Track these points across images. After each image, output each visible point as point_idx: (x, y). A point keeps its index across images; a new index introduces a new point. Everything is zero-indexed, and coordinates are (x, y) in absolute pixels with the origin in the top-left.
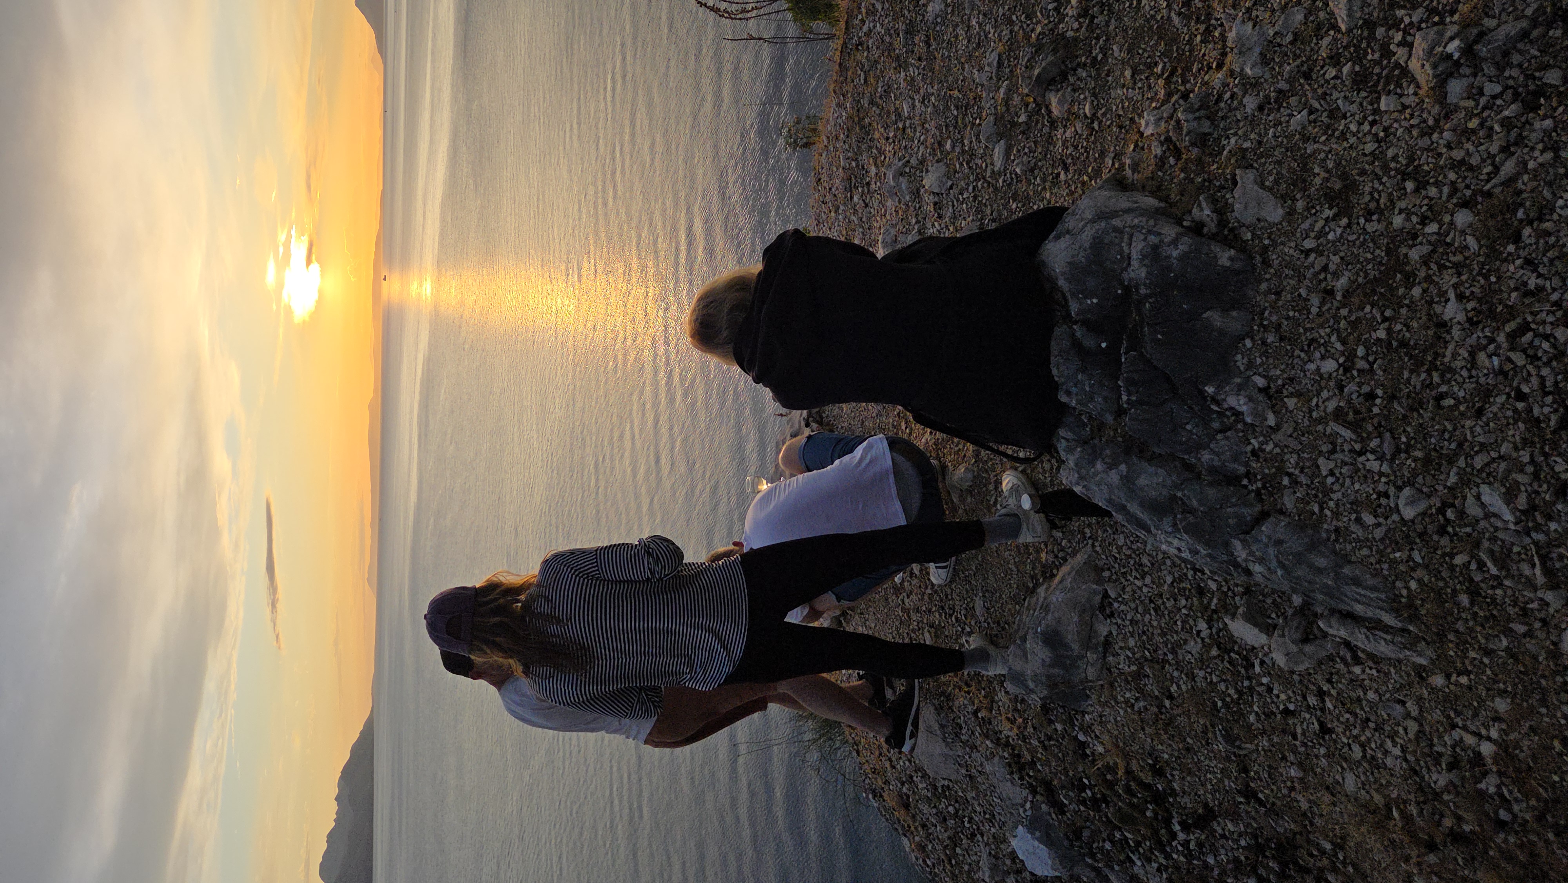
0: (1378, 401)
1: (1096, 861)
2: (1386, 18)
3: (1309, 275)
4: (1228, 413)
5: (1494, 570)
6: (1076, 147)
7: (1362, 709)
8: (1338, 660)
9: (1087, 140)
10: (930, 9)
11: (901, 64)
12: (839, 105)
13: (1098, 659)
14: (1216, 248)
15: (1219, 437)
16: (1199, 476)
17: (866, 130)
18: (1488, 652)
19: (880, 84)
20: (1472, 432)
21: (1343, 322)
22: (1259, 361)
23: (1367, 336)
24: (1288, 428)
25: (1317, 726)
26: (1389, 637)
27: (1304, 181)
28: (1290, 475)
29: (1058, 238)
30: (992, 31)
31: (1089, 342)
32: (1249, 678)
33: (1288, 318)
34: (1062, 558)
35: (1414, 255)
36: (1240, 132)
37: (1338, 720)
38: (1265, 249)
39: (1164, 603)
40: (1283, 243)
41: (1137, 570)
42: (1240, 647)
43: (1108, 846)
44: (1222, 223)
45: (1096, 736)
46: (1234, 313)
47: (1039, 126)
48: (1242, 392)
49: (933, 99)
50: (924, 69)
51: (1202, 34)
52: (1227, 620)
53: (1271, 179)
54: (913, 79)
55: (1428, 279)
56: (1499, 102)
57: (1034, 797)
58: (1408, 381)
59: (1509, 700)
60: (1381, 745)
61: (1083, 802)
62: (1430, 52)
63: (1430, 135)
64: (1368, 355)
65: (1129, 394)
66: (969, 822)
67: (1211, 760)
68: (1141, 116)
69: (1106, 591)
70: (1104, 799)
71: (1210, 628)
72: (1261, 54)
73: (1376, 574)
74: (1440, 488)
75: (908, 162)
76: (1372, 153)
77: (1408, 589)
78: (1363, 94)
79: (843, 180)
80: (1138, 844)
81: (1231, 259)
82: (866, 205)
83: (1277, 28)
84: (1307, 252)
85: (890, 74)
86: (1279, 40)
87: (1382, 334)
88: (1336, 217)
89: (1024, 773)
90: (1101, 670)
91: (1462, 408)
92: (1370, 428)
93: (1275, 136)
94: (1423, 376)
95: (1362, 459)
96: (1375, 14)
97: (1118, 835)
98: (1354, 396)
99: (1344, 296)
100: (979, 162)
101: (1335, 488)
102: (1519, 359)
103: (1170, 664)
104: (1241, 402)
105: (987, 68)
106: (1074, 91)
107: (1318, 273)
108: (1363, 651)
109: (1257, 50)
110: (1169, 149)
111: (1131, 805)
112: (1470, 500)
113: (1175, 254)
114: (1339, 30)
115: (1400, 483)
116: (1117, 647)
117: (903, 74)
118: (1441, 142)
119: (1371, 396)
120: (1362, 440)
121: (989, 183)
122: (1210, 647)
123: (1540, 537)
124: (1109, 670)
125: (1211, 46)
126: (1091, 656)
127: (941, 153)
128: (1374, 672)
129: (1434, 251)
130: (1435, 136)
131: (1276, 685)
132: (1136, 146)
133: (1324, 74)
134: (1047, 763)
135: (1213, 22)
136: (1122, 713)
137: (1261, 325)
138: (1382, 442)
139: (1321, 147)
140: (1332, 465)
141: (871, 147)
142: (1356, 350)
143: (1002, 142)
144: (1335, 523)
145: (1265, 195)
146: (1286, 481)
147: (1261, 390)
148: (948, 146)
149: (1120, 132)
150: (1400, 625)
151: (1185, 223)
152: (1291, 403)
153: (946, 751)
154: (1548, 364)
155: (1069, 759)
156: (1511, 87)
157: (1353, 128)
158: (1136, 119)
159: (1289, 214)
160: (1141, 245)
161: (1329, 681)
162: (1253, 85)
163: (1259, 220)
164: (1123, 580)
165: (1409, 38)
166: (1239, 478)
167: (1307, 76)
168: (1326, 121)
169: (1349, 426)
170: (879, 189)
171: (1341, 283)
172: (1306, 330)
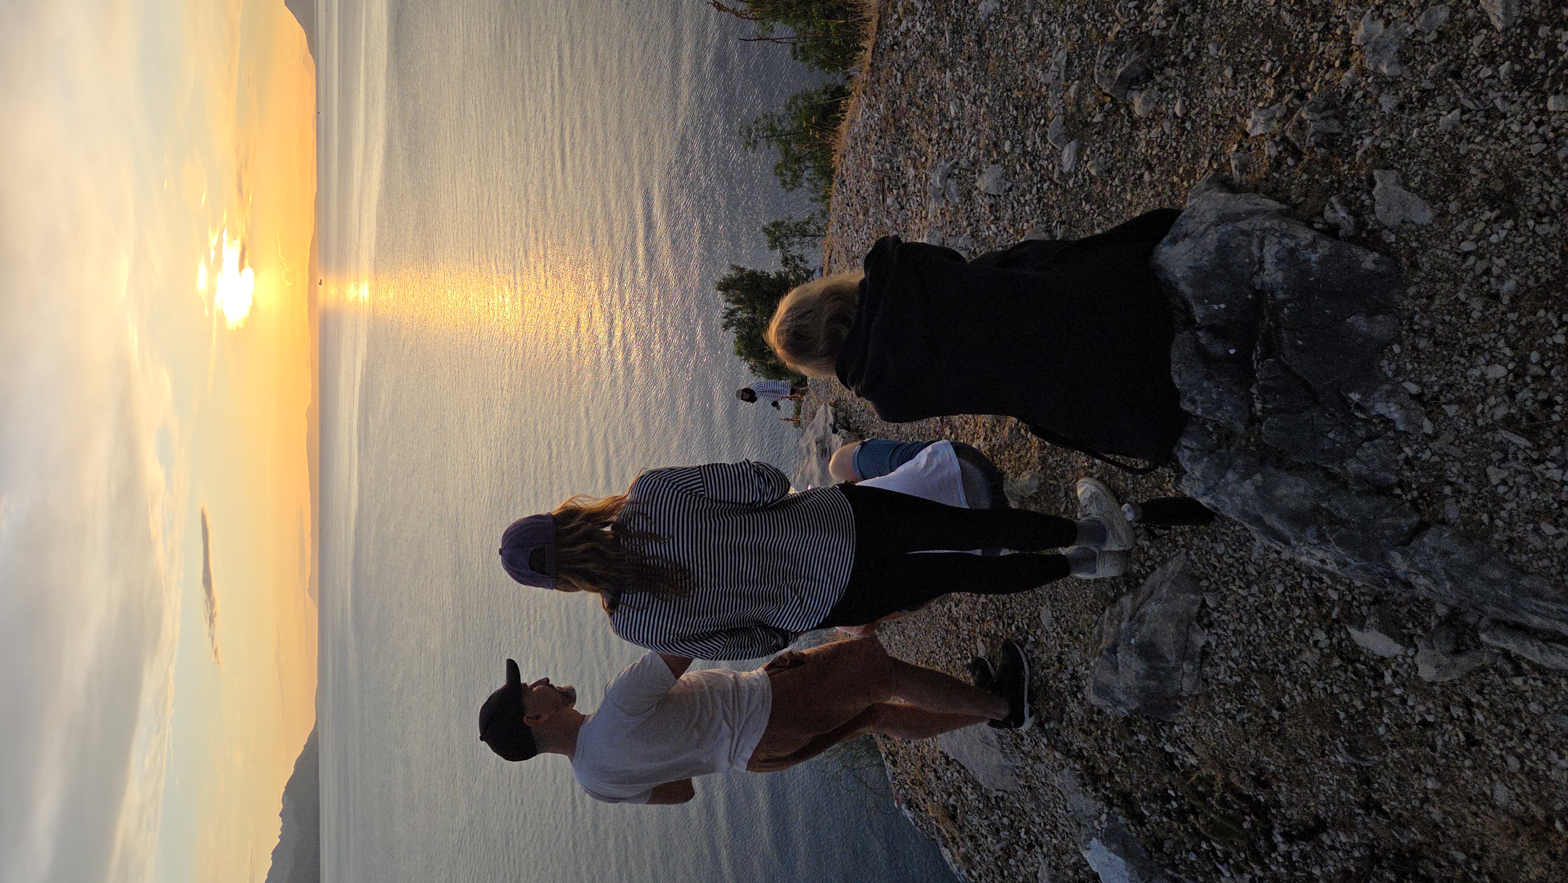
0: (1558, 408)
1: (1177, 872)
2: (1550, 17)
3: (1468, 279)
4: (1375, 420)
6: (1163, 148)
7: (1522, 721)
8: (1492, 671)
9: (1177, 140)
10: (981, 7)
11: (946, 64)
12: (869, 106)
13: (1194, 670)
14: (1358, 251)
15: (1365, 445)
16: (1345, 485)
17: (902, 131)
19: (921, 84)
21: (1512, 327)
22: (1409, 366)
23: (1542, 341)
24: (1448, 436)
25: (1461, 736)
27: (1458, 182)
28: (1452, 484)
29: (1174, 241)
30: (1059, 30)
31: (1217, 349)
32: (1378, 689)
33: (1443, 322)
34: (1149, 567)
36: (1377, 132)
37: (1490, 732)
38: (1414, 251)
39: (1273, 613)
40: (1434, 246)
41: (1241, 579)
42: (1367, 657)
43: (1193, 857)
44: (1361, 225)
45: (1188, 748)
46: (1380, 317)
47: (1118, 125)
48: (1392, 399)
49: (987, 99)
50: (975, 69)
51: (1319, 32)
52: (1351, 630)
53: (1417, 179)
54: (961, 79)
57: (1111, 809)
60: (1544, 757)
61: (1168, 814)
64: (1543, 360)
65: (1265, 402)
66: (1026, 833)
67: (1325, 770)
68: (1246, 115)
69: (1204, 601)
70: (1193, 810)
71: (1330, 638)
72: (1398, 52)
75: (957, 163)
76: (1540, 154)
78: (1526, 93)
79: (874, 182)
80: (1227, 855)
81: (1374, 262)
82: (902, 208)
83: (1417, 25)
84: (1466, 255)
85: (933, 74)
86: (1419, 38)
87: (1559, 339)
88: (1498, 219)
89: (1099, 786)
90: (1197, 682)
92: (1549, 436)
93: (1419, 135)
95: (1541, 467)
96: (1537, 13)
97: (1204, 845)
98: (1528, 403)
99: (1512, 300)
100: (1045, 163)
101: (1508, 497)
103: (1281, 674)
104: (1392, 409)
105: (1053, 67)
106: (1161, 90)
107: (1481, 276)
108: (1529, 662)
109: (1395, 48)
110: (1285, 150)
111: (1224, 816)
113: (1314, 258)
114: (1493, 30)
116: (1216, 657)
117: (948, 74)
119: (1549, 403)
120: (1539, 448)
121: (1056, 185)
122: (1330, 657)
124: (1206, 681)
125: (1331, 44)
126: (1187, 667)
127: (998, 154)
128: (1539, 684)
131: (1412, 696)
132: (1240, 146)
133: (1478, 72)
134: (1127, 774)
135: (1333, 19)
136: (1221, 724)
137: (1411, 329)
139: (1478, 147)
140: (1503, 474)
141: (908, 149)
142: (1529, 356)
143: (1073, 143)
144: (1508, 533)
145: (1410, 196)
146: (1447, 490)
147: (1413, 397)
148: (1007, 147)
149: (1218, 132)
151: (1316, 226)
152: (1452, 410)
153: (1002, 761)
155: (1153, 770)
157: (1515, 128)
158: (1238, 119)
159: (1439, 215)
160: (1276, 248)
161: (1480, 692)
162: (1391, 84)
163: (1403, 222)
164: (1224, 590)
166: (1390, 488)
167: (1456, 75)
168: (1482, 121)
169: (1523, 433)
170: (919, 191)
171: (1509, 285)
172: (1466, 335)
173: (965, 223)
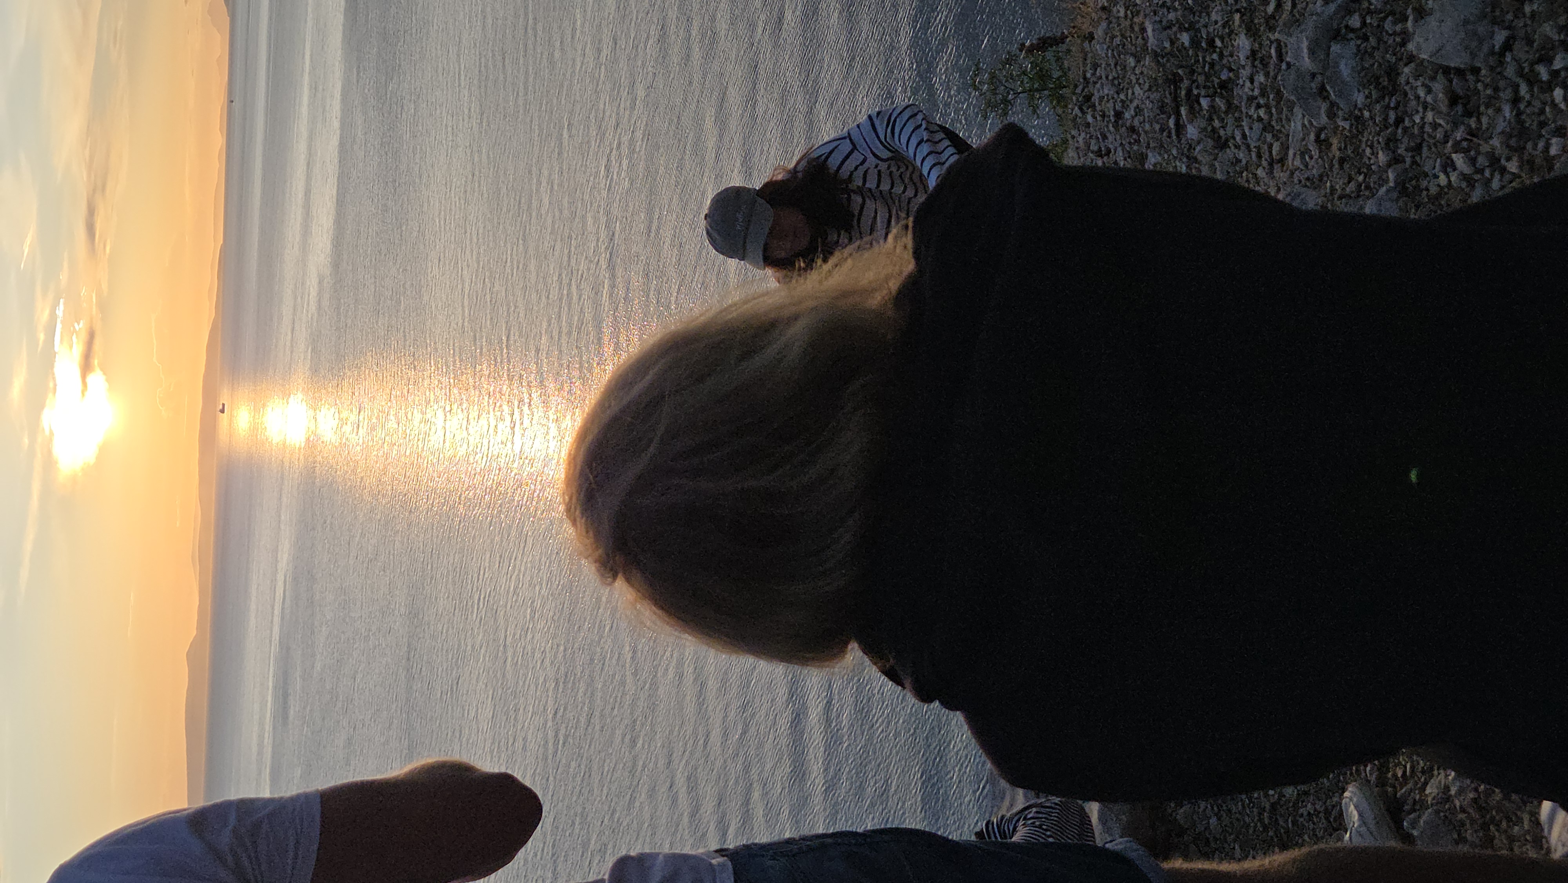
170: (1263, 93)
173: (1382, 158)
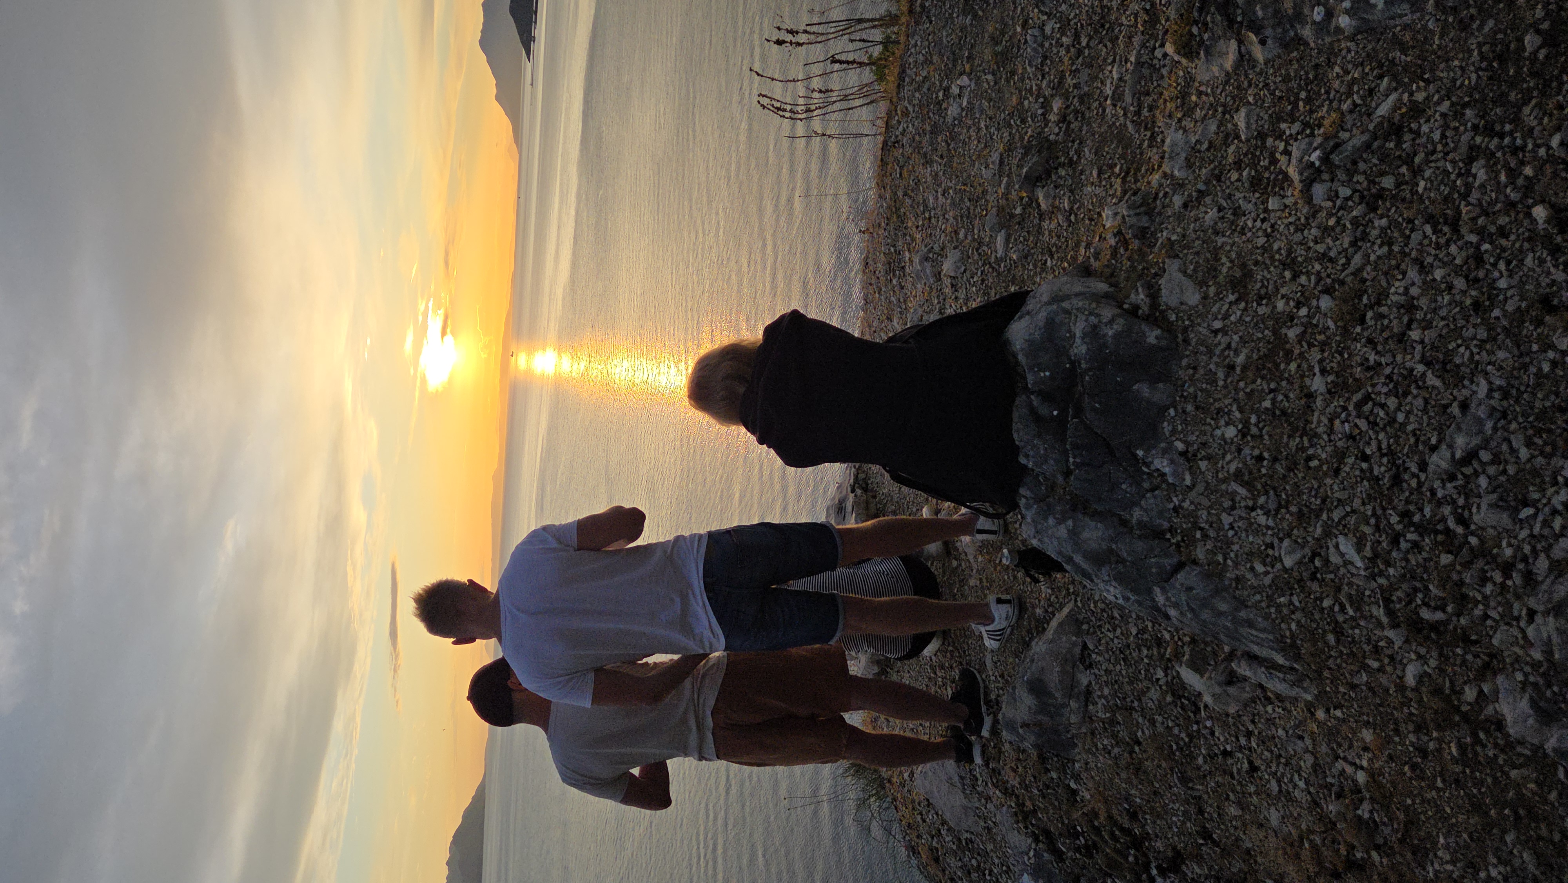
0: (1265, 463)
2: (1274, 130)
3: (1217, 352)
4: (1155, 474)
5: (1351, 612)
6: (1058, 237)
7: (1276, 746)
8: (1256, 701)
10: (949, 113)
11: (928, 162)
13: (1080, 708)
14: (1145, 327)
15: (1148, 495)
16: (1130, 530)
17: (902, 219)
18: (1353, 687)
19: (912, 178)
20: (1332, 489)
21: (1241, 393)
22: (1180, 428)
23: (1258, 405)
24: (1200, 487)
25: (1247, 765)
26: (1281, 675)
27: (1215, 270)
28: (1201, 529)
30: (996, 133)
31: (1044, 411)
32: (1197, 723)
33: (1202, 390)
35: (1292, 334)
36: (1170, 227)
37: (1261, 758)
38: (1185, 330)
39: (1130, 653)
40: (1199, 325)
41: (1109, 623)
42: (1189, 693)
44: (1154, 306)
45: (1084, 783)
46: (1161, 385)
47: (1031, 218)
48: (1166, 456)
49: (952, 192)
50: (945, 165)
51: (1148, 140)
52: (1178, 668)
53: (1192, 267)
54: (937, 174)
55: (1301, 354)
56: (1350, 203)
57: (1037, 845)
58: (1287, 444)
59: (1371, 731)
60: (1291, 779)
61: (1077, 850)
62: (1300, 160)
63: (1302, 231)
64: (1259, 422)
65: (1075, 457)
67: (1173, 803)
68: (1104, 210)
69: (1085, 643)
70: (1095, 845)
71: (1166, 676)
72: (1186, 158)
73: (1267, 616)
74: (1309, 539)
75: (932, 248)
76: (1262, 246)
77: (1291, 630)
78: (1257, 195)
79: (884, 264)
81: (1157, 338)
83: (1198, 136)
84: (1216, 332)
85: (920, 169)
86: (1198, 146)
87: (1267, 404)
88: (1237, 301)
89: (1028, 822)
90: (1083, 718)
91: (1325, 468)
92: (1259, 487)
93: (1194, 230)
94: (1298, 440)
95: (1253, 514)
96: (1266, 127)
98: (1248, 459)
99: (1242, 371)
100: (985, 248)
101: (1235, 540)
102: (1363, 424)
103: (1136, 711)
104: (1165, 464)
105: (992, 166)
106: (1056, 187)
107: (1225, 350)
108: (1271, 691)
109: (1184, 155)
110: (1120, 240)
111: (1116, 851)
112: (1332, 550)
113: (1110, 333)
114: (1241, 141)
115: (1281, 535)
116: (1095, 696)
117: (929, 169)
118: (1311, 237)
119: (1260, 459)
120: (1253, 497)
121: (993, 268)
122: (1166, 693)
123: (1382, 581)
124: (1090, 718)
125: (1154, 150)
126: (1073, 705)
127: (957, 241)
128: (1280, 710)
129: (1304, 332)
130: (1306, 232)
131: (1217, 728)
132: (1100, 237)
133: (1231, 176)
134: (1045, 810)
135: (1156, 129)
136: (1102, 759)
137: (1182, 396)
138: (1268, 498)
139: (1228, 240)
140: (1231, 519)
141: (905, 235)
142: (1250, 418)
143: (1003, 232)
144: (1235, 571)
145: (1187, 283)
146: (1198, 535)
147: (1180, 454)
148: (962, 235)
149: (1090, 224)
150: (1287, 664)
151: (1126, 306)
152: (1203, 465)
153: (965, 802)
154: (1383, 429)
155: (1064, 807)
156: (1358, 191)
157: (1250, 224)
158: (1101, 213)
159: (1204, 298)
160: (1083, 324)
161: (1253, 722)
162: (1179, 185)
163: (1182, 303)
164: (1099, 633)
165: (1289, 148)
166: (1163, 533)
167: (1219, 179)
168: (1232, 217)
169: (1244, 484)
171: (1240, 360)
172: (1215, 400)
173: (936, 302)
